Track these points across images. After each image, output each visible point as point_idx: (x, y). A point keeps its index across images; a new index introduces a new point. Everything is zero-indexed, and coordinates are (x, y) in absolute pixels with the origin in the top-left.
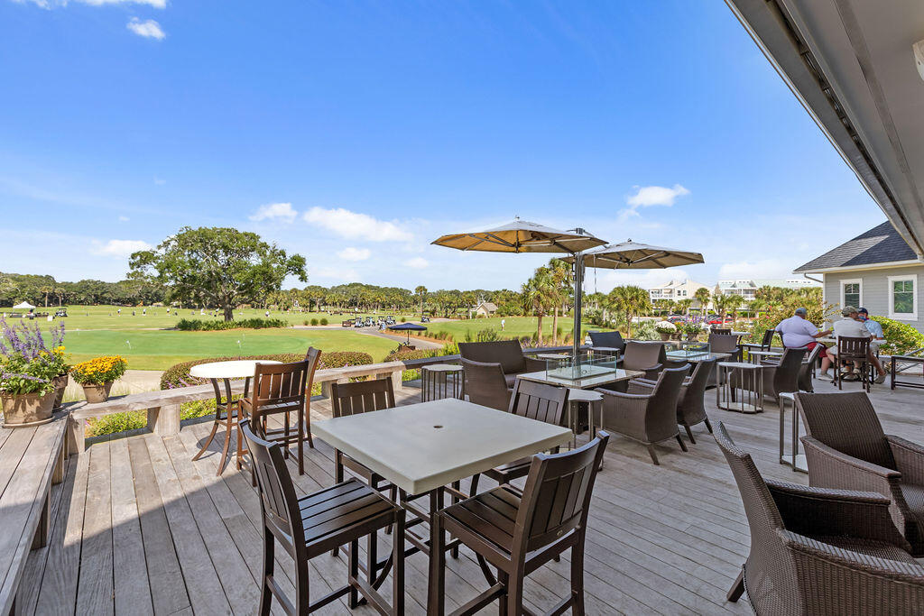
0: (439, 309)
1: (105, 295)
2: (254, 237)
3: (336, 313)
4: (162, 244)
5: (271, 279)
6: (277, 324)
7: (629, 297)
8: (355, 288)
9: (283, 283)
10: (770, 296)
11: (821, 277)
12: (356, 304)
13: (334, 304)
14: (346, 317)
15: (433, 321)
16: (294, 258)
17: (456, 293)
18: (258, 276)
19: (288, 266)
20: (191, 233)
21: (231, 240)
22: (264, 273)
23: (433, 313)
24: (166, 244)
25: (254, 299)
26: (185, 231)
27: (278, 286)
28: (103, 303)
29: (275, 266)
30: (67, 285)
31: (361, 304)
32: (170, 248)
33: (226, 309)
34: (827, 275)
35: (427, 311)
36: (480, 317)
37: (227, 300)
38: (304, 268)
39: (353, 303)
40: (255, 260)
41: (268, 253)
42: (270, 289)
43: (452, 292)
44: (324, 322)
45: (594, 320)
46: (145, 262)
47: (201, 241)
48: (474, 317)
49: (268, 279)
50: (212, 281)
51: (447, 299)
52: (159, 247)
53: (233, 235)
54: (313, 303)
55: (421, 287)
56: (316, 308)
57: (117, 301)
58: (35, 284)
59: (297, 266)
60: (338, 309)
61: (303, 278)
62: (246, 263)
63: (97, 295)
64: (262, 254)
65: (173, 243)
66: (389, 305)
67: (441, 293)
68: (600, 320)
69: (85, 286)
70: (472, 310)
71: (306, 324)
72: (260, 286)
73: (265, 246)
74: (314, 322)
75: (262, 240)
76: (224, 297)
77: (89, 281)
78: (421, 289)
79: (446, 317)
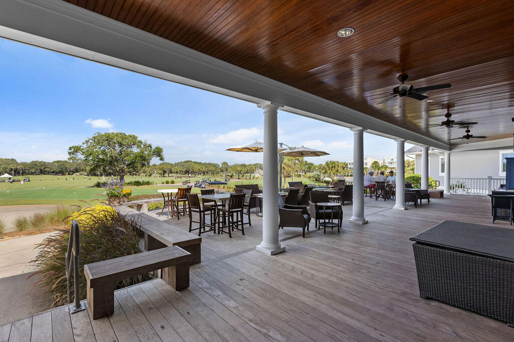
0: (234, 174)
1: (46, 169)
2: (134, 137)
3: (178, 177)
4: (85, 142)
5: (144, 159)
6: (148, 183)
7: (331, 167)
8: (188, 163)
9: (151, 161)
10: (409, 165)
11: (414, 156)
12: (189, 172)
13: (177, 172)
14: (184, 179)
15: (231, 180)
16: (156, 148)
17: (244, 166)
18: (138, 158)
19: (153, 152)
20: (100, 135)
21: (123, 139)
22: (141, 156)
23: (231, 176)
24: (87, 142)
25: (135, 171)
26: (97, 135)
27: (148, 164)
28: (45, 174)
29: (146, 153)
30: (23, 164)
31: (192, 172)
32: (89, 144)
33: (121, 176)
34: (417, 155)
35: (228, 176)
36: (257, 178)
37: (121, 171)
38: (162, 154)
39: (187, 172)
40: (135, 150)
41: (142, 146)
42: (143, 165)
43: (241, 165)
44: (173, 182)
45: (316, 179)
46: (76, 151)
47: (107, 140)
48: (253, 178)
49: (142, 160)
50: (113, 162)
51: (239, 169)
52: (83, 143)
53: (123, 136)
54: (165, 172)
55: (224, 163)
56: (166, 175)
57: (53, 172)
58: (5, 163)
59: (158, 152)
60: (179, 175)
61: (162, 159)
62: (131, 152)
63: (42, 169)
64: (139, 147)
65: (90, 141)
66: (207, 172)
67: (236, 166)
68: (319, 179)
69: (34, 164)
70: (253, 175)
71: (163, 184)
72: (138, 163)
73: (140, 142)
74: (167, 183)
75: (139, 139)
76: (120, 170)
77: (36, 162)
78: (225, 163)
79: (239, 179)
